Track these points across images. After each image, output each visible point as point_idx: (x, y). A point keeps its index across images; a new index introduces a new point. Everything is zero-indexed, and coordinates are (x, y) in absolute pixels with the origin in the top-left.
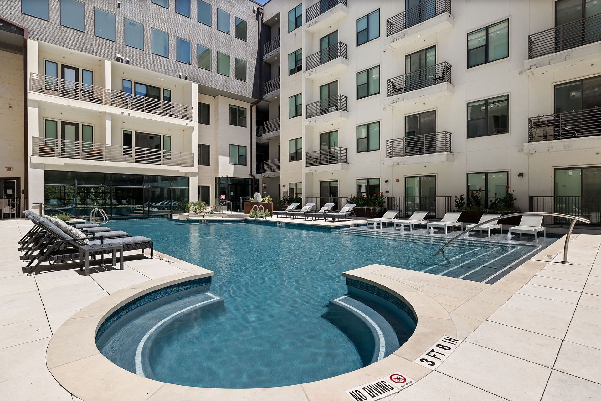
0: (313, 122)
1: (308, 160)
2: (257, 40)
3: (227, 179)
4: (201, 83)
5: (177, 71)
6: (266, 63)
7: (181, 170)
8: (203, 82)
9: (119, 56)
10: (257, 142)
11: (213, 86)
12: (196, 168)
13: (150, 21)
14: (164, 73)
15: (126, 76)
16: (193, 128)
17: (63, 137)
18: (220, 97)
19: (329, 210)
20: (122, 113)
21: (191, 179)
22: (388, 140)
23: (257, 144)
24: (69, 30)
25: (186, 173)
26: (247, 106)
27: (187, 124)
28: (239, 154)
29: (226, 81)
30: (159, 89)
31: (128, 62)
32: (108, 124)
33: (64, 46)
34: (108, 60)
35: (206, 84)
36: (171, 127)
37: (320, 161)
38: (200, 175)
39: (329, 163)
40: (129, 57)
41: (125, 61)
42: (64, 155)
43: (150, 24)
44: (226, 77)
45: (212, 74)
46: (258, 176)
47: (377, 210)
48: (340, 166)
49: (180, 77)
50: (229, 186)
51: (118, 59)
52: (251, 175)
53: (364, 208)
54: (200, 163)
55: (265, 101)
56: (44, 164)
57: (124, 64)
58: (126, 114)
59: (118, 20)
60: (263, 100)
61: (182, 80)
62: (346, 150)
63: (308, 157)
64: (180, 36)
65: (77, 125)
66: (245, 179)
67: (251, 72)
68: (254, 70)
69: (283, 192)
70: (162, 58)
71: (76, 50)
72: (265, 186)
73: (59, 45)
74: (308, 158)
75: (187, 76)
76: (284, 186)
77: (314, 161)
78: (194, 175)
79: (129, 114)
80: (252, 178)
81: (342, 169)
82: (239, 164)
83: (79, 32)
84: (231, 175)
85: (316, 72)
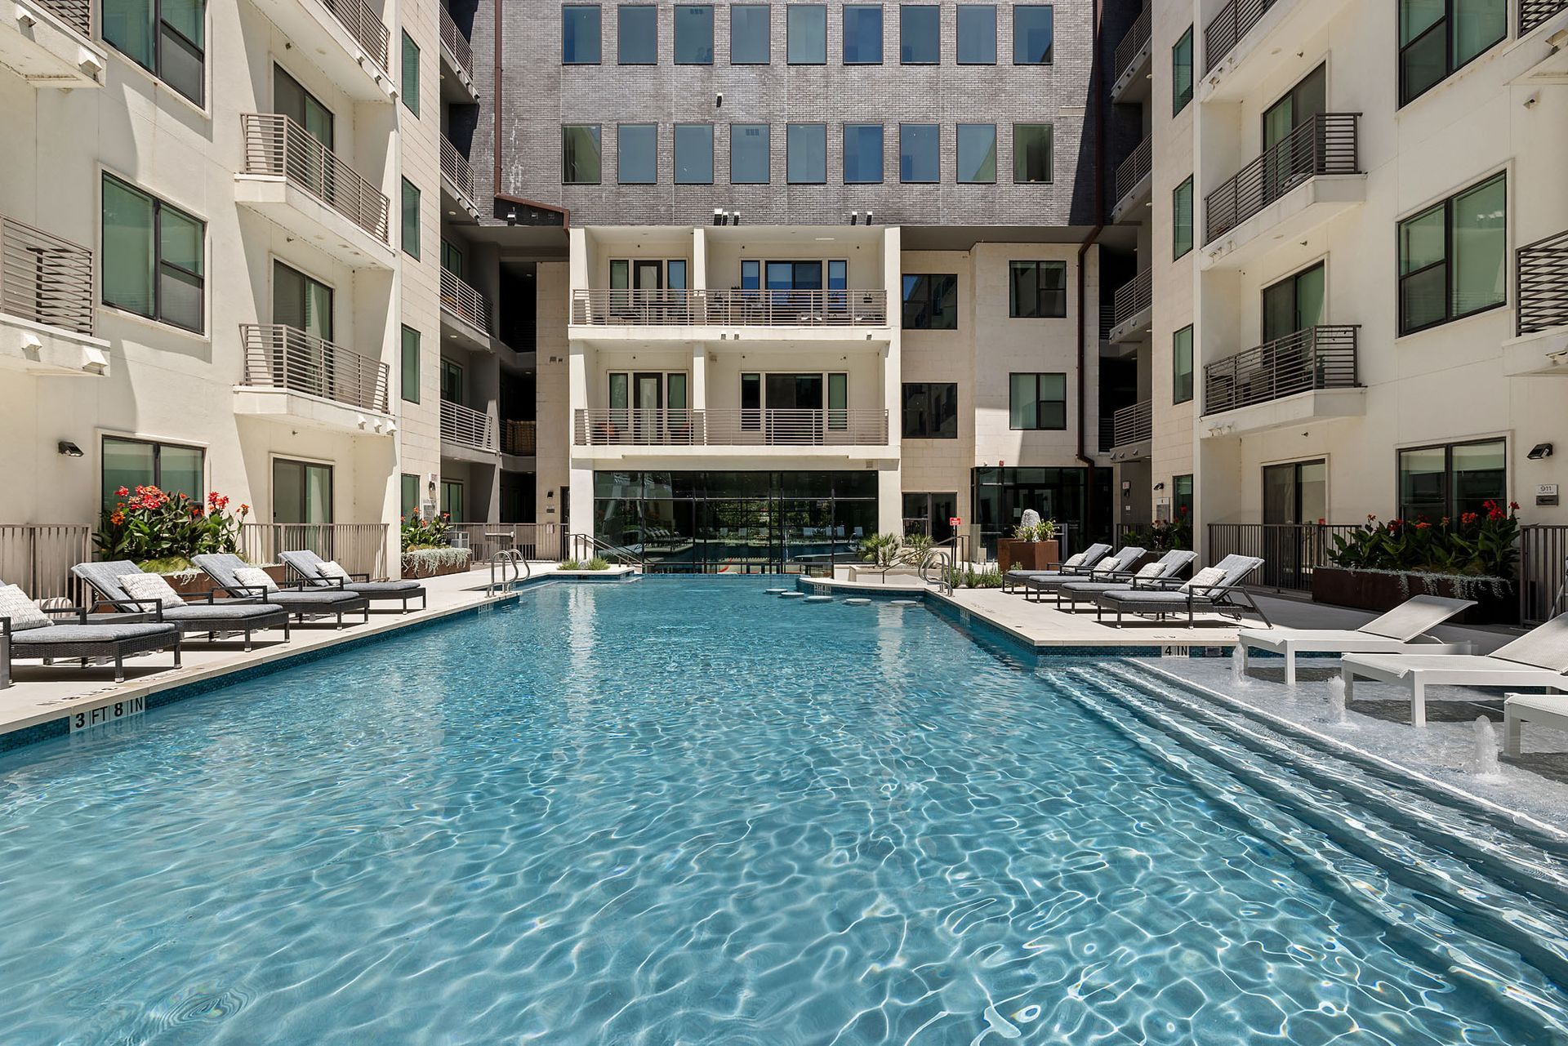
0: (1224, 252)
1: (1214, 390)
2: (1090, 47)
3: (1002, 471)
4: (910, 223)
5: (846, 208)
6: (1122, 105)
7: (856, 455)
8: (916, 219)
9: (718, 211)
10: (1102, 356)
11: (943, 223)
12: (894, 447)
13: (783, 110)
14: (814, 224)
15: (749, 254)
16: (888, 344)
17: (637, 404)
18: (979, 247)
19: (1165, 575)
20: (723, 336)
21: (883, 476)
22: (1528, 249)
23: (1104, 362)
24: (632, 188)
25: (869, 462)
26: (1067, 254)
27: (869, 337)
28: (1043, 398)
29: (984, 197)
30: (820, 263)
31: (736, 221)
32: (699, 365)
33: (623, 224)
34: (698, 228)
35: (923, 223)
36: (846, 350)
37: (1249, 389)
38: (907, 464)
39: (1274, 395)
40: (738, 209)
41: (731, 220)
42: (638, 440)
43: (782, 117)
44: (984, 186)
45: (943, 189)
46: (1103, 460)
47: (1457, 586)
48: (1312, 400)
49: (854, 220)
50: (1008, 491)
51: (719, 220)
52: (1081, 455)
53: (1399, 576)
54: (908, 432)
55: (1122, 223)
56: (594, 460)
57: (730, 228)
58: (730, 337)
59: (717, 133)
60: (1112, 224)
61: (861, 228)
62: (1351, 334)
63: (1213, 380)
64: (855, 119)
65: (659, 376)
66: (1061, 468)
67: (1067, 151)
68: (1077, 142)
69: (1158, 506)
70: (811, 187)
71: (643, 224)
72: (1127, 487)
73: (616, 224)
74: (1213, 385)
75: (870, 213)
76: (1162, 486)
77: (1230, 392)
78: (890, 465)
79: (737, 336)
80: (1086, 465)
81: (1319, 411)
82: (1039, 427)
83: (648, 187)
84: (1012, 462)
85: (1233, 65)
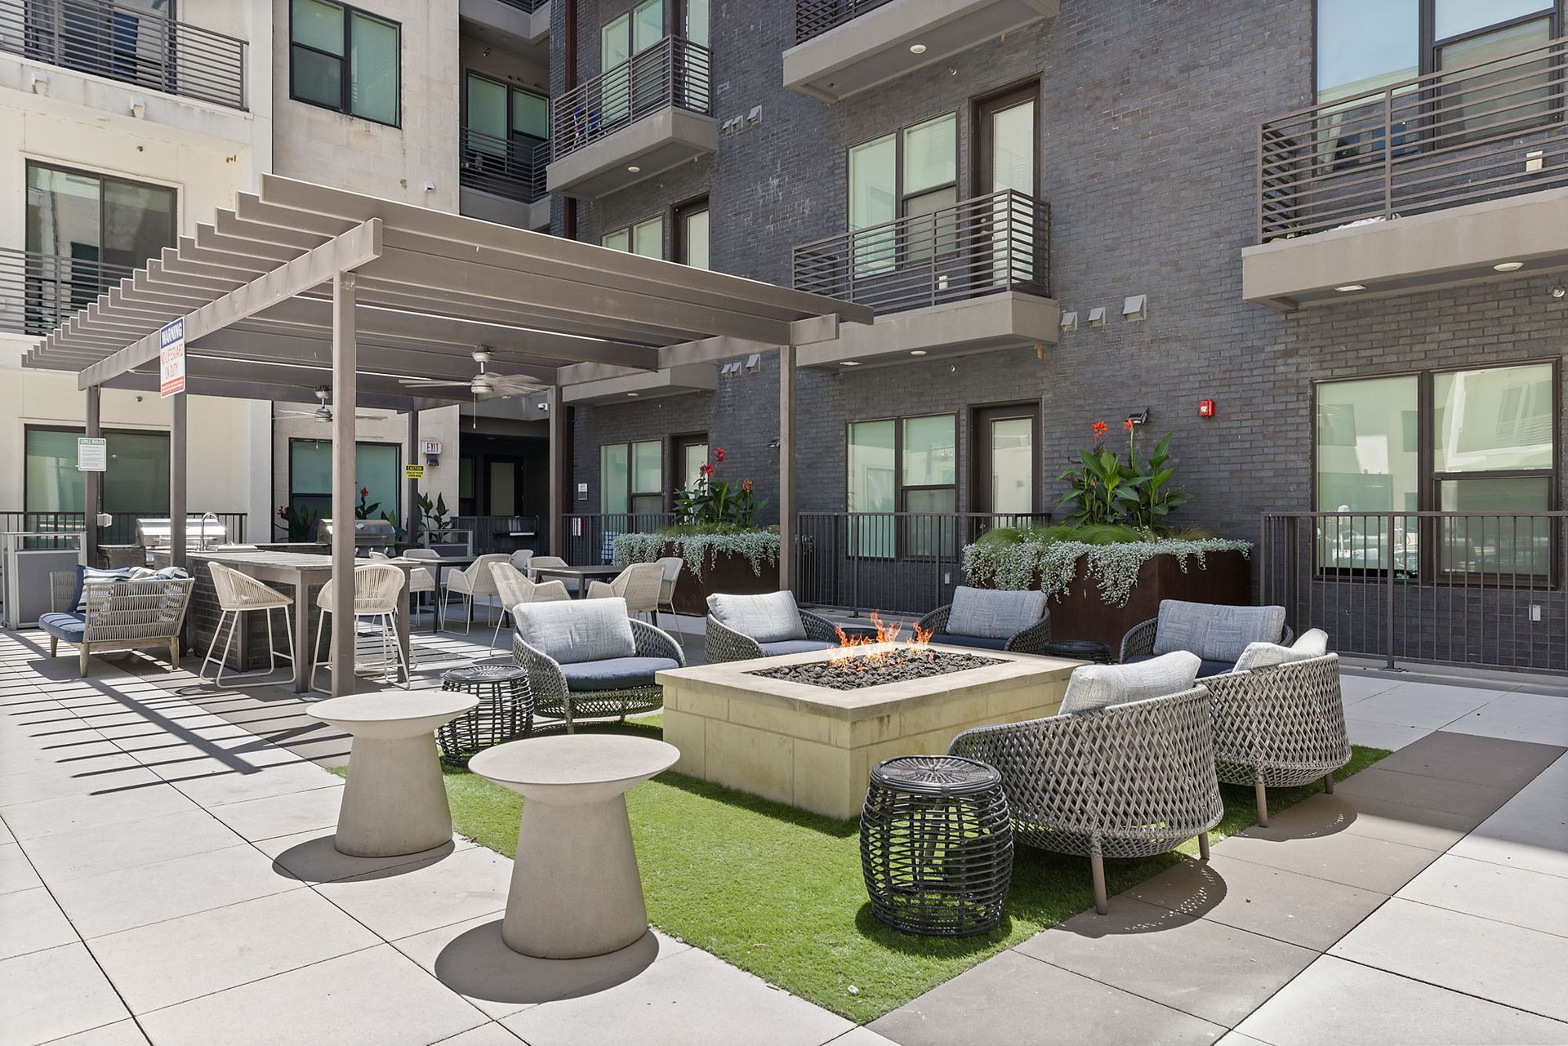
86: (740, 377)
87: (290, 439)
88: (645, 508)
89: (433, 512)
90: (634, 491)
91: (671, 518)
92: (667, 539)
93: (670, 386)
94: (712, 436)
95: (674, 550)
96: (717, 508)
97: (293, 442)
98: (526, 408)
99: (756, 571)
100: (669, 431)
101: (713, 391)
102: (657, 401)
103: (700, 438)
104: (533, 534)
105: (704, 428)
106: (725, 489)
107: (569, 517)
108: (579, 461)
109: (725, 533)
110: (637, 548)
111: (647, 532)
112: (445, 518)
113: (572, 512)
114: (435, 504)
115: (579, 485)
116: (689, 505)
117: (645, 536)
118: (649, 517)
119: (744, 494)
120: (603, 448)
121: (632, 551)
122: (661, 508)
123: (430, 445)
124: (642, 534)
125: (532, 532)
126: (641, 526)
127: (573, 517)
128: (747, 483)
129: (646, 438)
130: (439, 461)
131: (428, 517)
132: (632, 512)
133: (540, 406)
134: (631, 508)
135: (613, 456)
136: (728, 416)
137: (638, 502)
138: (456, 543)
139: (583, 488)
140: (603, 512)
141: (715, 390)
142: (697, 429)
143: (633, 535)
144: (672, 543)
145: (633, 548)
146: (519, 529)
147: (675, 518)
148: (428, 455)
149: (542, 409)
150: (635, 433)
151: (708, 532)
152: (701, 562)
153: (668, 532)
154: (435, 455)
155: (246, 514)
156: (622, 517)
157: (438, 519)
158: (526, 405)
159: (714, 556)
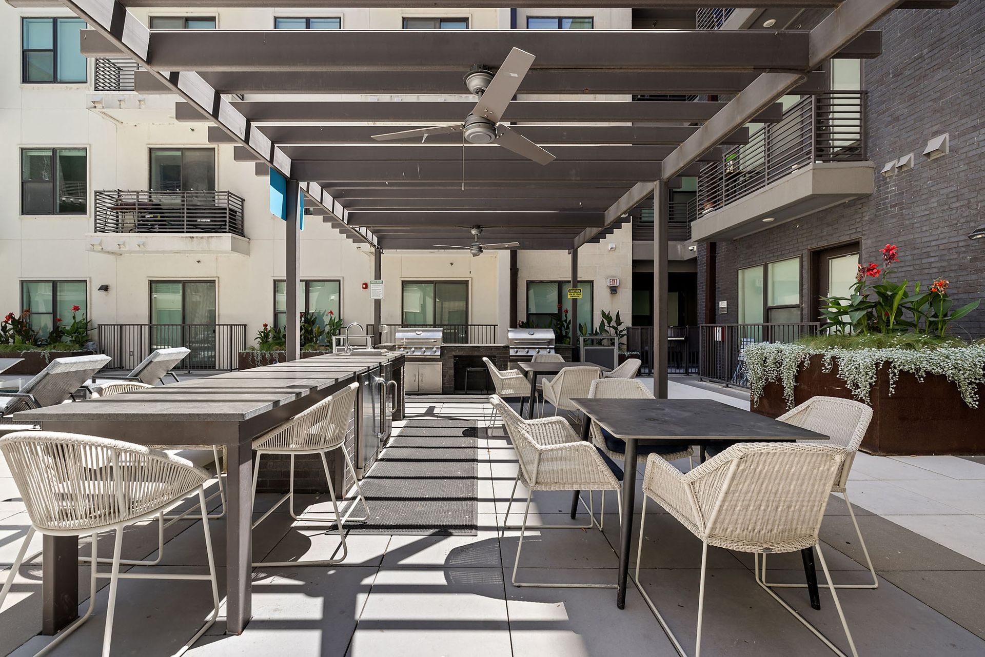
86: (912, 170)
87: (527, 281)
88: (780, 318)
89: (613, 323)
90: (770, 304)
91: (811, 327)
92: (812, 352)
93: (813, 195)
94: (866, 243)
95: (824, 366)
96: (887, 314)
97: (530, 284)
98: (681, 252)
99: (968, 400)
100: (809, 247)
101: (868, 196)
102: (795, 222)
103: (851, 247)
104: (683, 339)
105: (853, 237)
106: (901, 293)
107: (712, 327)
108: (720, 284)
109: (909, 346)
110: (772, 358)
111: (783, 342)
112: (620, 328)
113: (715, 323)
114: (614, 318)
115: (720, 302)
116: (841, 313)
117: (782, 347)
118: (786, 327)
119: (934, 297)
120: (740, 272)
121: (765, 361)
122: (799, 317)
123: (611, 281)
124: (777, 345)
125: (683, 337)
126: (777, 334)
127: (715, 327)
128: (938, 283)
129: (782, 257)
130: (618, 290)
131: (610, 327)
132: (768, 322)
133: (690, 248)
134: (767, 318)
135: (750, 278)
136: (892, 217)
137: (774, 314)
138: (609, 346)
139: (723, 304)
140: (740, 322)
141: (871, 195)
142: (845, 239)
143: (766, 344)
144: (821, 356)
145: (766, 358)
146: (673, 336)
147: (819, 329)
148: (611, 287)
149: (692, 250)
150: (771, 255)
151: (880, 345)
152: (870, 384)
153: (813, 343)
154: (615, 286)
155: (497, 325)
156: (756, 327)
157: (616, 329)
158: (681, 249)
159: (893, 379)
